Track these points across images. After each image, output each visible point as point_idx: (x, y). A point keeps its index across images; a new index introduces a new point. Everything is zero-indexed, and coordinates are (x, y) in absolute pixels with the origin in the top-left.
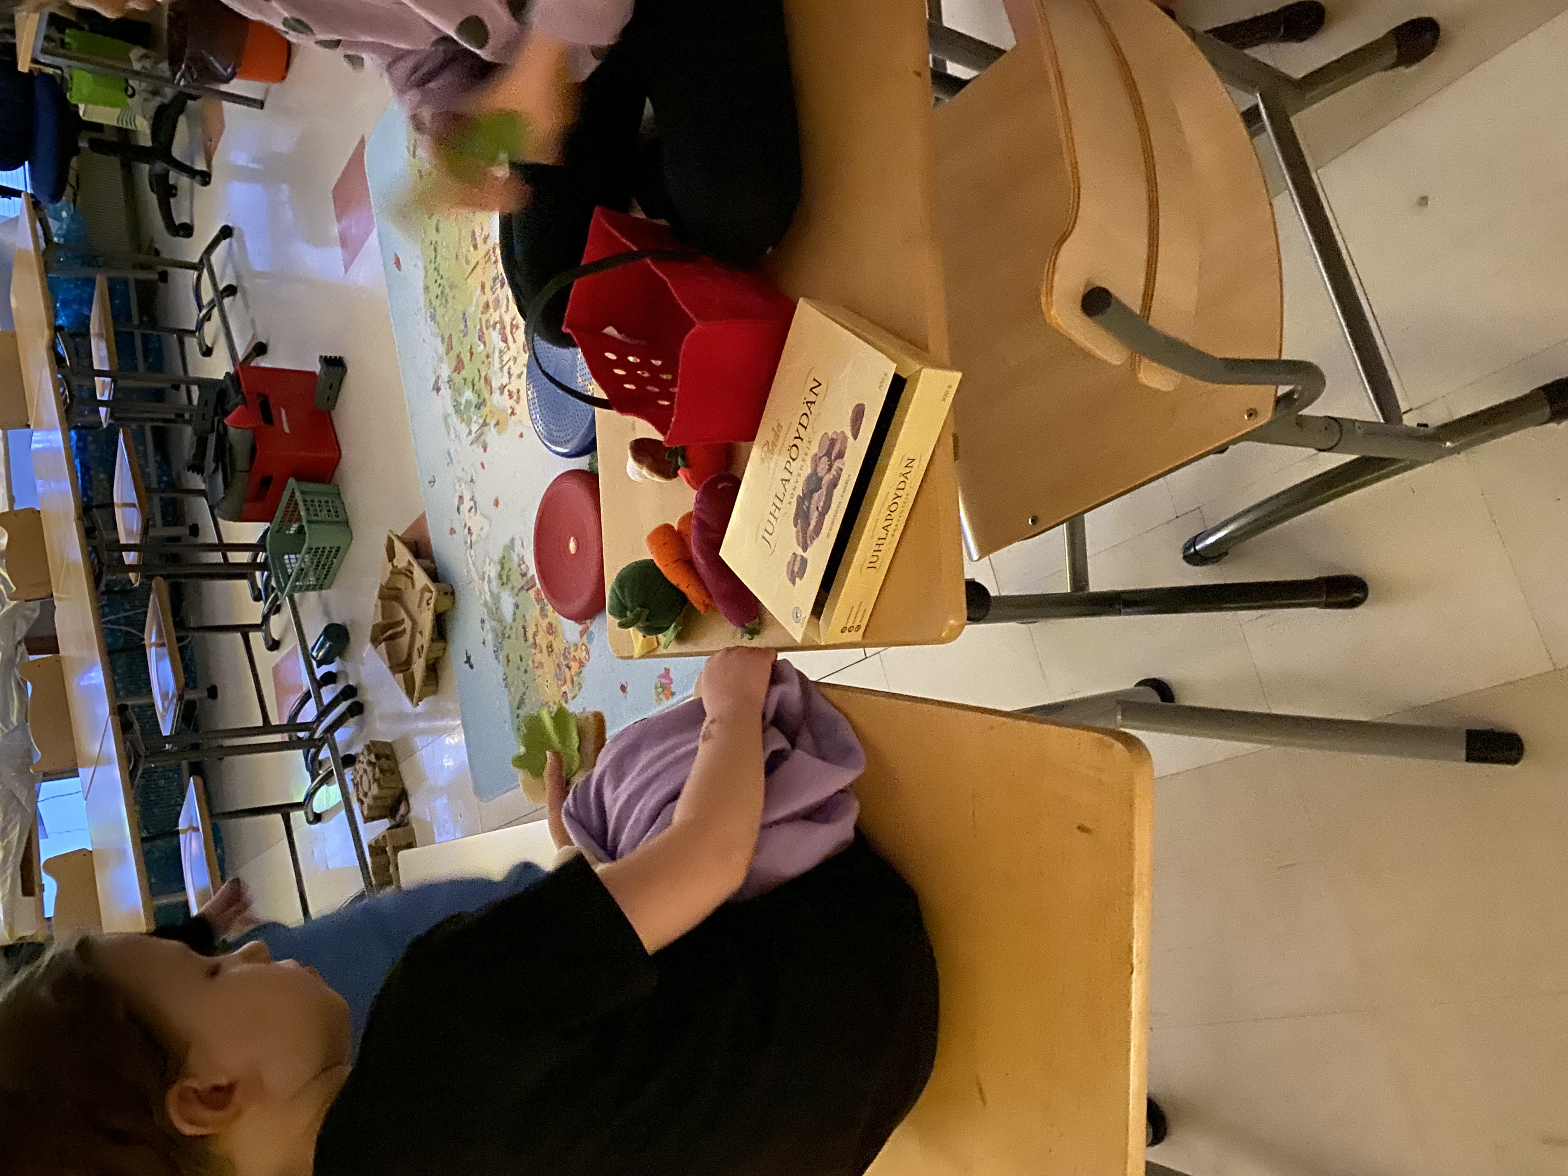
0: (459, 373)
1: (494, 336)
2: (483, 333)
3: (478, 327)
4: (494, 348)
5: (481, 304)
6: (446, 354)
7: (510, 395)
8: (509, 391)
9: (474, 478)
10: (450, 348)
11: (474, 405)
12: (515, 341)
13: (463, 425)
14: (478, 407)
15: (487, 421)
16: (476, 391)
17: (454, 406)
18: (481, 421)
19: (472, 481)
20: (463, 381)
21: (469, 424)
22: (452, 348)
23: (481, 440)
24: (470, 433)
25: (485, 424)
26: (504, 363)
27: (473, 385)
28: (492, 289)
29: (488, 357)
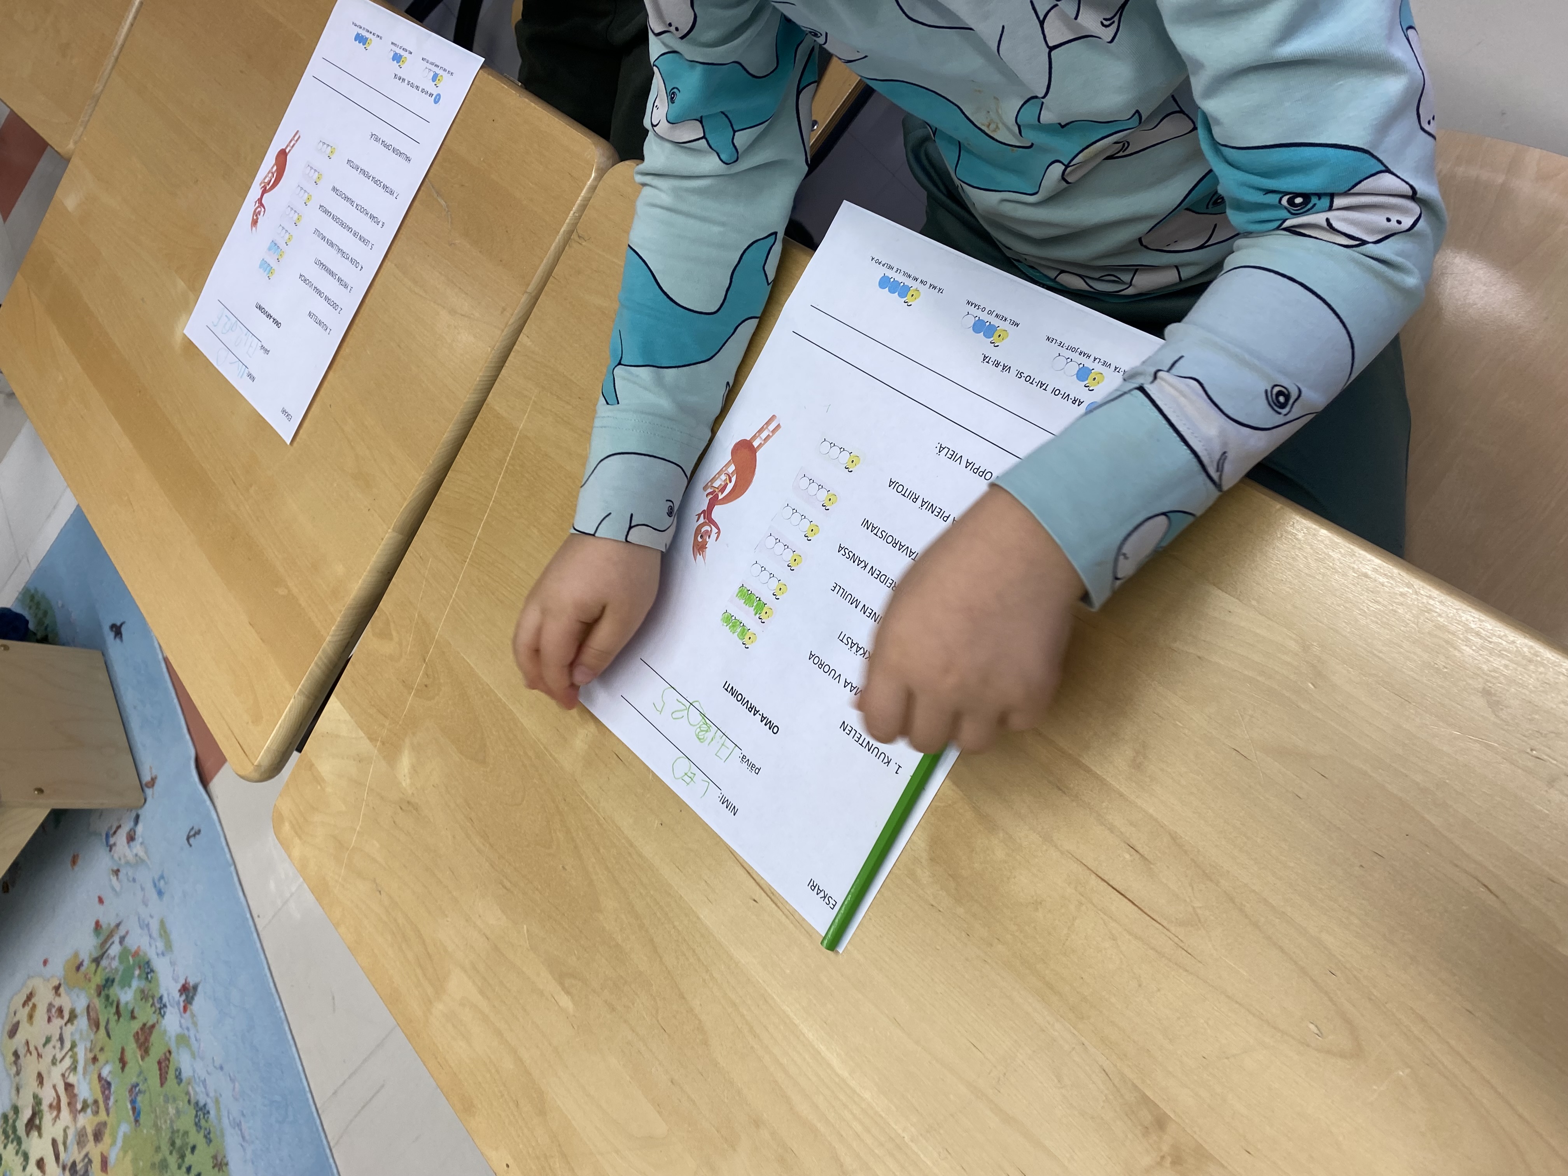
0: (144, 1025)
1: (85, 1090)
2: (103, 1093)
3: (111, 1102)
4: (84, 1074)
5: (107, 1139)
6: (170, 1052)
7: (60, 1011)
8: (62, 1017)
9: (114, 879)
10: (163, 1065)
11: (116, 984)
12: (54, 1087)
13: (134, 949)
14: (109, 982)
15: (94, 965)
16: (112, 1004)
17: (152, 971)
18: (104, 963)
19: (117, 872)
20: (136, 1014)
21: (125, 953)
22: (159, 1063)
23: (102, 938)
24: (122, 940)
25: (97, 961)
26: (70, 1053)
27: (118, 1013)
28: (90, 1161)
29: (95, 1059)
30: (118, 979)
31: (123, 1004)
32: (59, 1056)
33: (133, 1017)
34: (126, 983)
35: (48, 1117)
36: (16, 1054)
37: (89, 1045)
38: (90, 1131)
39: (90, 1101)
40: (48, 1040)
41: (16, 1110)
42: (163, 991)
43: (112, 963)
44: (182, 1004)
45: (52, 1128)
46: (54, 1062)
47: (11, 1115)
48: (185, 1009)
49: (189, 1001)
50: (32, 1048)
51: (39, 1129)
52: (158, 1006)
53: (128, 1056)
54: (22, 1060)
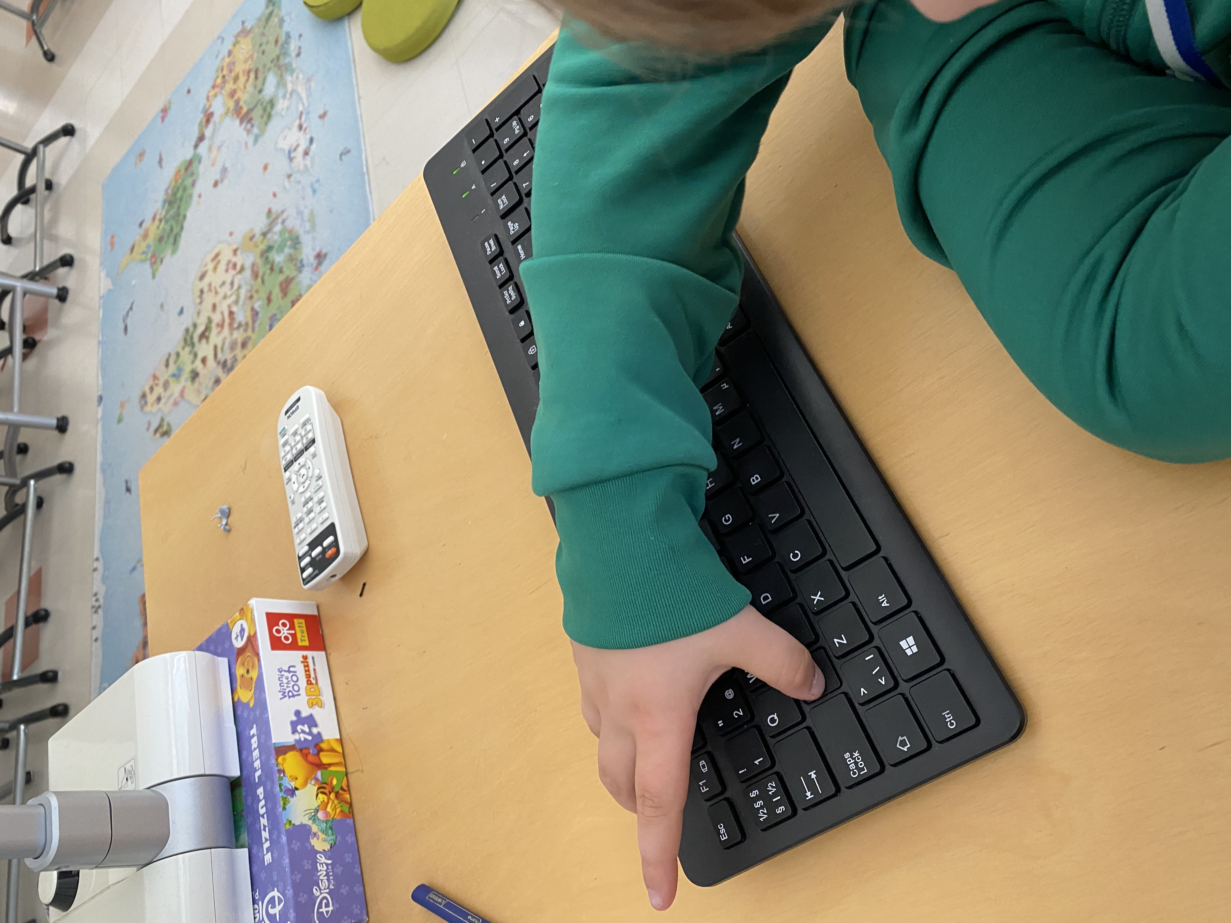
0: (287, 277)
1: (241, 316)
2: (252, 318)
3: (257, 325)
4: (243, 306)
5: (249, 347)
7: (235, 265)
8: (235, 270)
9: (286, 180)
11: (274, 250)
12: (222, 313)
13: (290, 228)
14: (270, 248)
15: (262, 238)
16: (269, 263)
17: (299, 243)
18: (269, 236)
20: (283, 270)
21: (284, 230)
23: (271, 219)
25: (265, 234)
26: (236, 293)
29: (251, 297)
30: (276, 247)
31: (276, 263)
32: (229, 293)
33: (281, 271)
34: (281, 250)
35: (214, 330)
36: (202, 292)
37: (249, 288)
38: (240, 341)
39: (243, 323)
40: (223, 283)
41: (195, 326)
42: (303, 256)
43: (274, 237)
44: (315, 265)
45: (215, 338)
46: (225, 297)
47: (191, 329)
48: (316, 268)
49: (320, 264)
50: (213, 288)
51: (207, 338)
52: (299, 265)
53: (274, 297)
54: (205, 296)
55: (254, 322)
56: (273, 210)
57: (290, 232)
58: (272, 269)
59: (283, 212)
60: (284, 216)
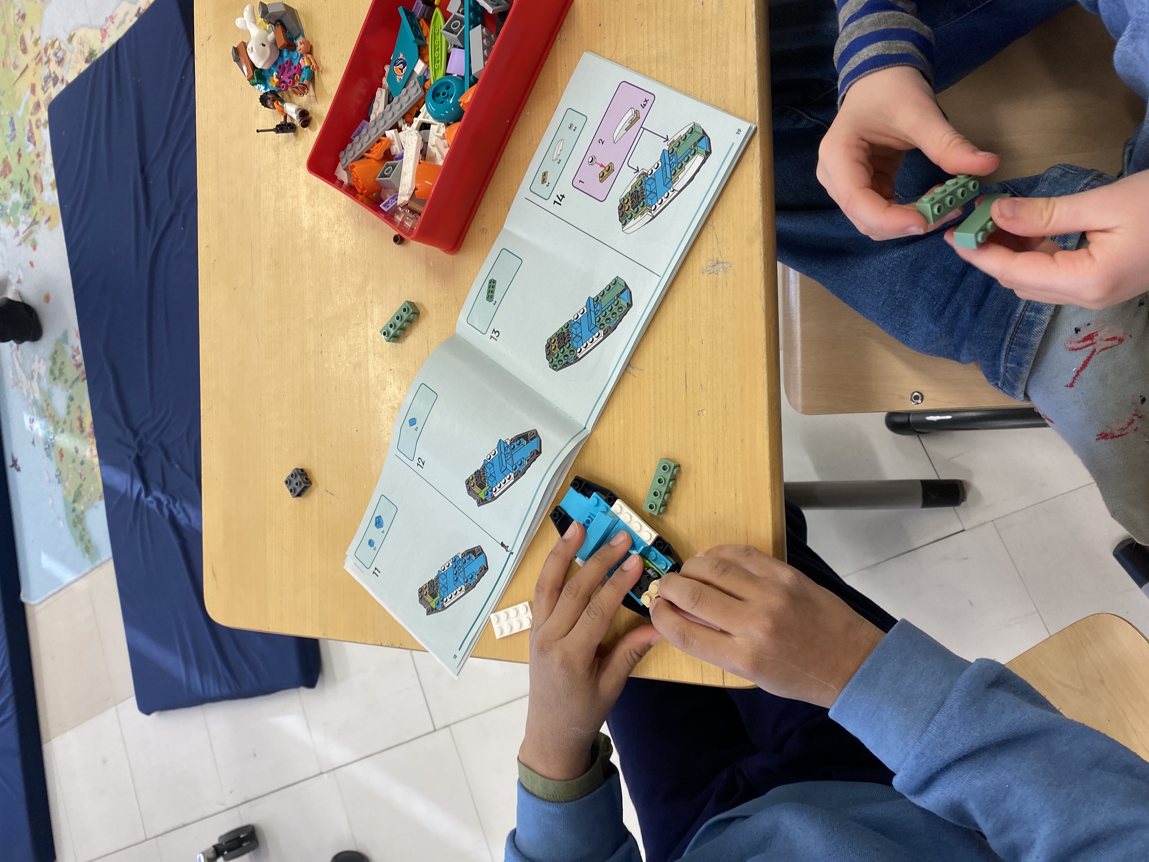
0: (5, 177)
2: (33, 134)
5: (31, 105)
9: (22, 277)
11: (22, 206)
13: (10, 227)
14: (27, 207)
15: (37, 219)
16: (25, 192)
18: (30, 220)
20: (10, 185)
21: (15, 225)
23: (31, 237)
24: (17, 234)
28: (43, 88)
29: (38, 155)
30: (21, 209)
31: (18, 191)
33: (12, 183)
34: (16, 205)
43: (24, 219)
53: (16, 158)
55: (31, 131)
56: (30, 248)
57: (9, 223)
58: (21, 186)
59: (20, 244)
60: (18, 240)
